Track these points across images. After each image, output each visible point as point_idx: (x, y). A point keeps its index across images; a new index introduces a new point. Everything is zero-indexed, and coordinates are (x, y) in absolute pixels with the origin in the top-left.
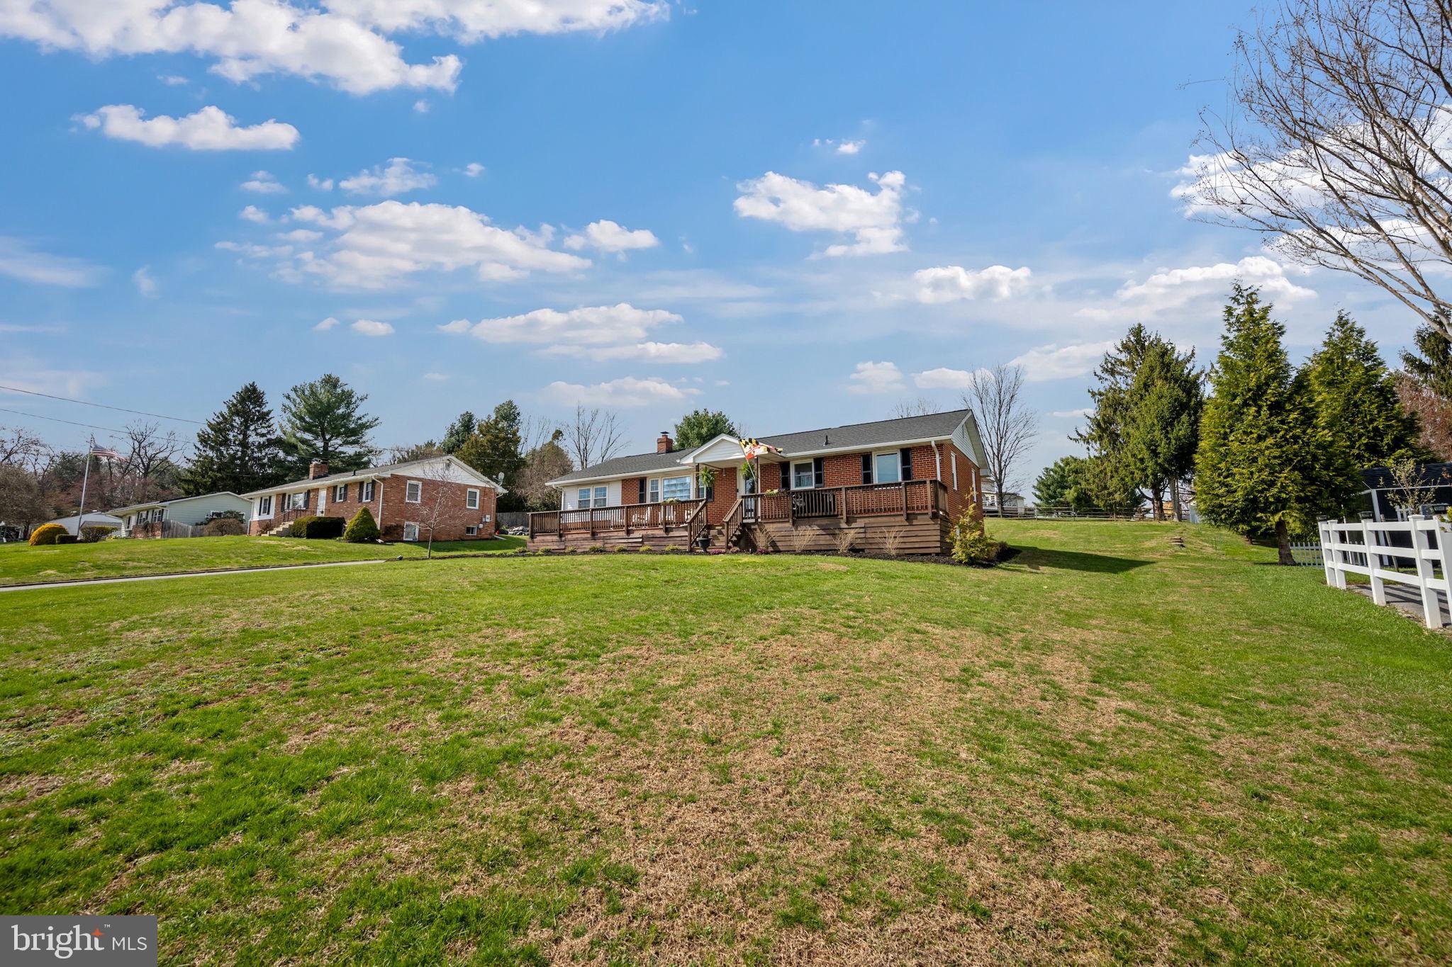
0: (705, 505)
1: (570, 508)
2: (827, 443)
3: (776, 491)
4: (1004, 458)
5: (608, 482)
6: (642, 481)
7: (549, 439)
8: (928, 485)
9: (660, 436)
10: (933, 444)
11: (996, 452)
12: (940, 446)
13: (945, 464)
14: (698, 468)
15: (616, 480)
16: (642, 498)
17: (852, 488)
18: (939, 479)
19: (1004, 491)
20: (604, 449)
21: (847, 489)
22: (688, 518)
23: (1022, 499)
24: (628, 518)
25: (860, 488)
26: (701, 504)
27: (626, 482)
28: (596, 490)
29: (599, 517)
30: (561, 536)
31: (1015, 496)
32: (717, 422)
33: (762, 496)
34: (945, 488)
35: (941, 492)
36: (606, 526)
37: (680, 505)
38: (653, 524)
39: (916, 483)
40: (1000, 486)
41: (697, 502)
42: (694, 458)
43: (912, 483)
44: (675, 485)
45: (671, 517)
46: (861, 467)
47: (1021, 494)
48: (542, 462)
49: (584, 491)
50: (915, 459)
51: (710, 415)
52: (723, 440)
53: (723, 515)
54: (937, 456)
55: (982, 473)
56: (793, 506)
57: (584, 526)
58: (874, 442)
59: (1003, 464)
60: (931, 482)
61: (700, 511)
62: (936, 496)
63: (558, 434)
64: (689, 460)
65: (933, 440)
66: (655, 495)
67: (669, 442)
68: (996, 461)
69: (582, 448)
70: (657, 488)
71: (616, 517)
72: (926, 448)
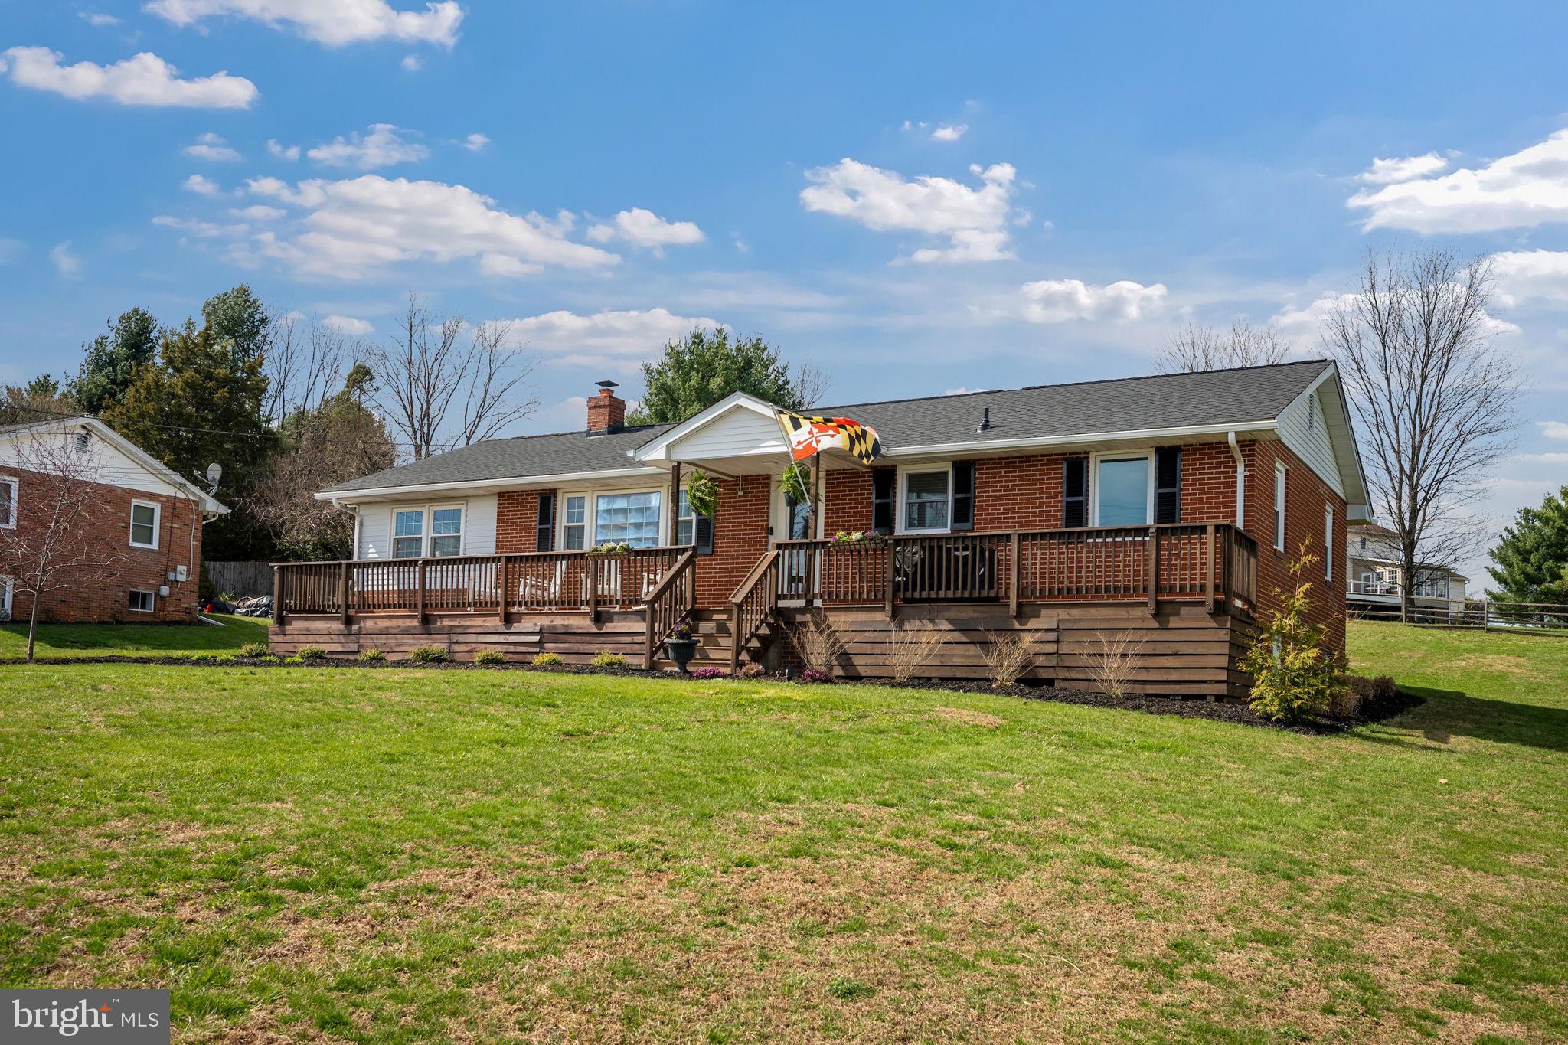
0: (690, 562)
1: (372, 555)
2: (985, 427)
3: (856, 536)
4: (1425, 481)
5: (464, 498)
6: (546, 499)
7: (339, 386)
8: (1210, 537)
9: (596, 391)
10: (1232, 439)
11: (1407, 466)
12: (1248, 444)
13: (1259, 490)
14: (677, 469)
15: (482, 495)
16: (545, 538)
17: (1034, 536)
18: (1240, 524)
19: (1417, 559)
20: (472, 416)
21: (1022, 537)
22: (648, 591)
23: (1462, 580)
24: (508, 584)
25: (1052, 535)
26: (681, 559)
27: (506, 499)
28: (437, 516)
29: (441, 579)
30: (349, 621)
31: (1446, 574)
32: (749, 364)
33: (824, 544)
34: (1249, 544)
35: (1239, 555)
36: (457, 602)
37: (634, 559)
38: (569, 603)
39: (1184, 530)
40: (1410, 547)
41: (672, 553)
42: (669, 447)
43: (1174, 530)
44: (624, 511)
45: (612, 584)
46: (1063, 488)
47: (1461, 569)
48: (320, 442)
49: (409, 516)
50: (1189, 473)
51: (731, 344)
52: (739, 407)
53: (732, 585)
54: (1241, 468)
55: (1351, 513)
56: (897, 572)
57: (403, 601)
58: (1097, 428)
59: (1421, 495)
60: (1217, 528)
61: (679, 573)
62: (1227, 563)
63: (361, 376)
64: (657, 452)
65: (1230, 431)
66: (575, 534)
67: (616, 407)
68: (1406, 489)
69: (417, 413)
70: (581, 518)
71: (485, 583)
72: (1216, 448)
